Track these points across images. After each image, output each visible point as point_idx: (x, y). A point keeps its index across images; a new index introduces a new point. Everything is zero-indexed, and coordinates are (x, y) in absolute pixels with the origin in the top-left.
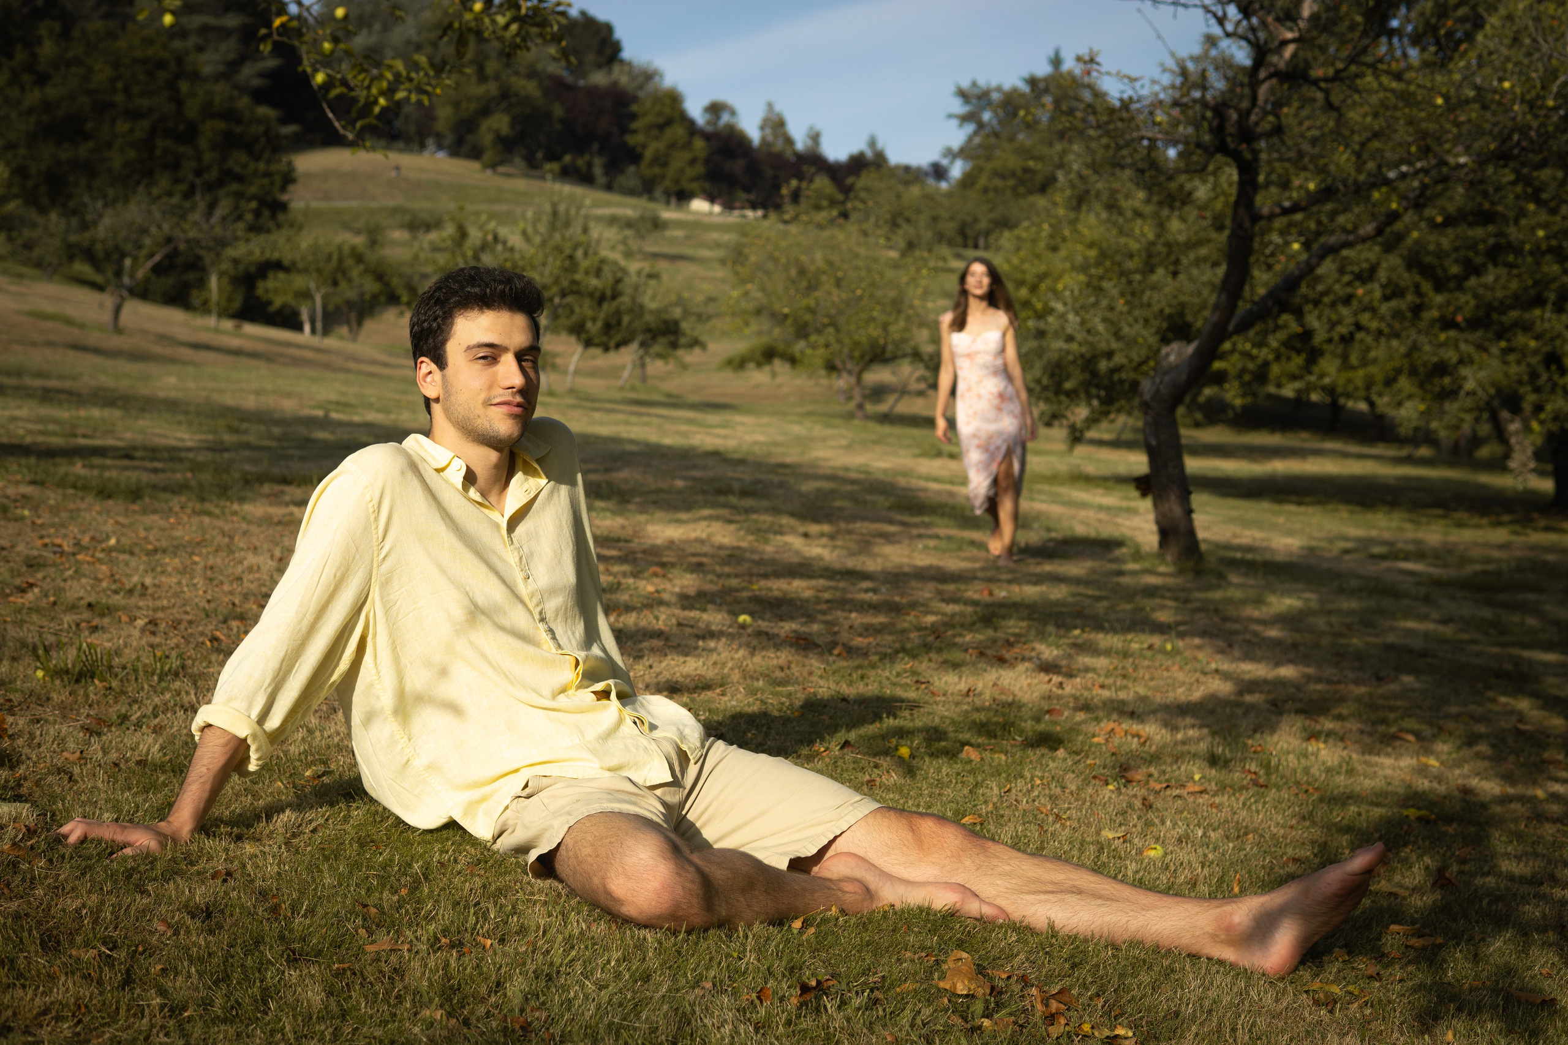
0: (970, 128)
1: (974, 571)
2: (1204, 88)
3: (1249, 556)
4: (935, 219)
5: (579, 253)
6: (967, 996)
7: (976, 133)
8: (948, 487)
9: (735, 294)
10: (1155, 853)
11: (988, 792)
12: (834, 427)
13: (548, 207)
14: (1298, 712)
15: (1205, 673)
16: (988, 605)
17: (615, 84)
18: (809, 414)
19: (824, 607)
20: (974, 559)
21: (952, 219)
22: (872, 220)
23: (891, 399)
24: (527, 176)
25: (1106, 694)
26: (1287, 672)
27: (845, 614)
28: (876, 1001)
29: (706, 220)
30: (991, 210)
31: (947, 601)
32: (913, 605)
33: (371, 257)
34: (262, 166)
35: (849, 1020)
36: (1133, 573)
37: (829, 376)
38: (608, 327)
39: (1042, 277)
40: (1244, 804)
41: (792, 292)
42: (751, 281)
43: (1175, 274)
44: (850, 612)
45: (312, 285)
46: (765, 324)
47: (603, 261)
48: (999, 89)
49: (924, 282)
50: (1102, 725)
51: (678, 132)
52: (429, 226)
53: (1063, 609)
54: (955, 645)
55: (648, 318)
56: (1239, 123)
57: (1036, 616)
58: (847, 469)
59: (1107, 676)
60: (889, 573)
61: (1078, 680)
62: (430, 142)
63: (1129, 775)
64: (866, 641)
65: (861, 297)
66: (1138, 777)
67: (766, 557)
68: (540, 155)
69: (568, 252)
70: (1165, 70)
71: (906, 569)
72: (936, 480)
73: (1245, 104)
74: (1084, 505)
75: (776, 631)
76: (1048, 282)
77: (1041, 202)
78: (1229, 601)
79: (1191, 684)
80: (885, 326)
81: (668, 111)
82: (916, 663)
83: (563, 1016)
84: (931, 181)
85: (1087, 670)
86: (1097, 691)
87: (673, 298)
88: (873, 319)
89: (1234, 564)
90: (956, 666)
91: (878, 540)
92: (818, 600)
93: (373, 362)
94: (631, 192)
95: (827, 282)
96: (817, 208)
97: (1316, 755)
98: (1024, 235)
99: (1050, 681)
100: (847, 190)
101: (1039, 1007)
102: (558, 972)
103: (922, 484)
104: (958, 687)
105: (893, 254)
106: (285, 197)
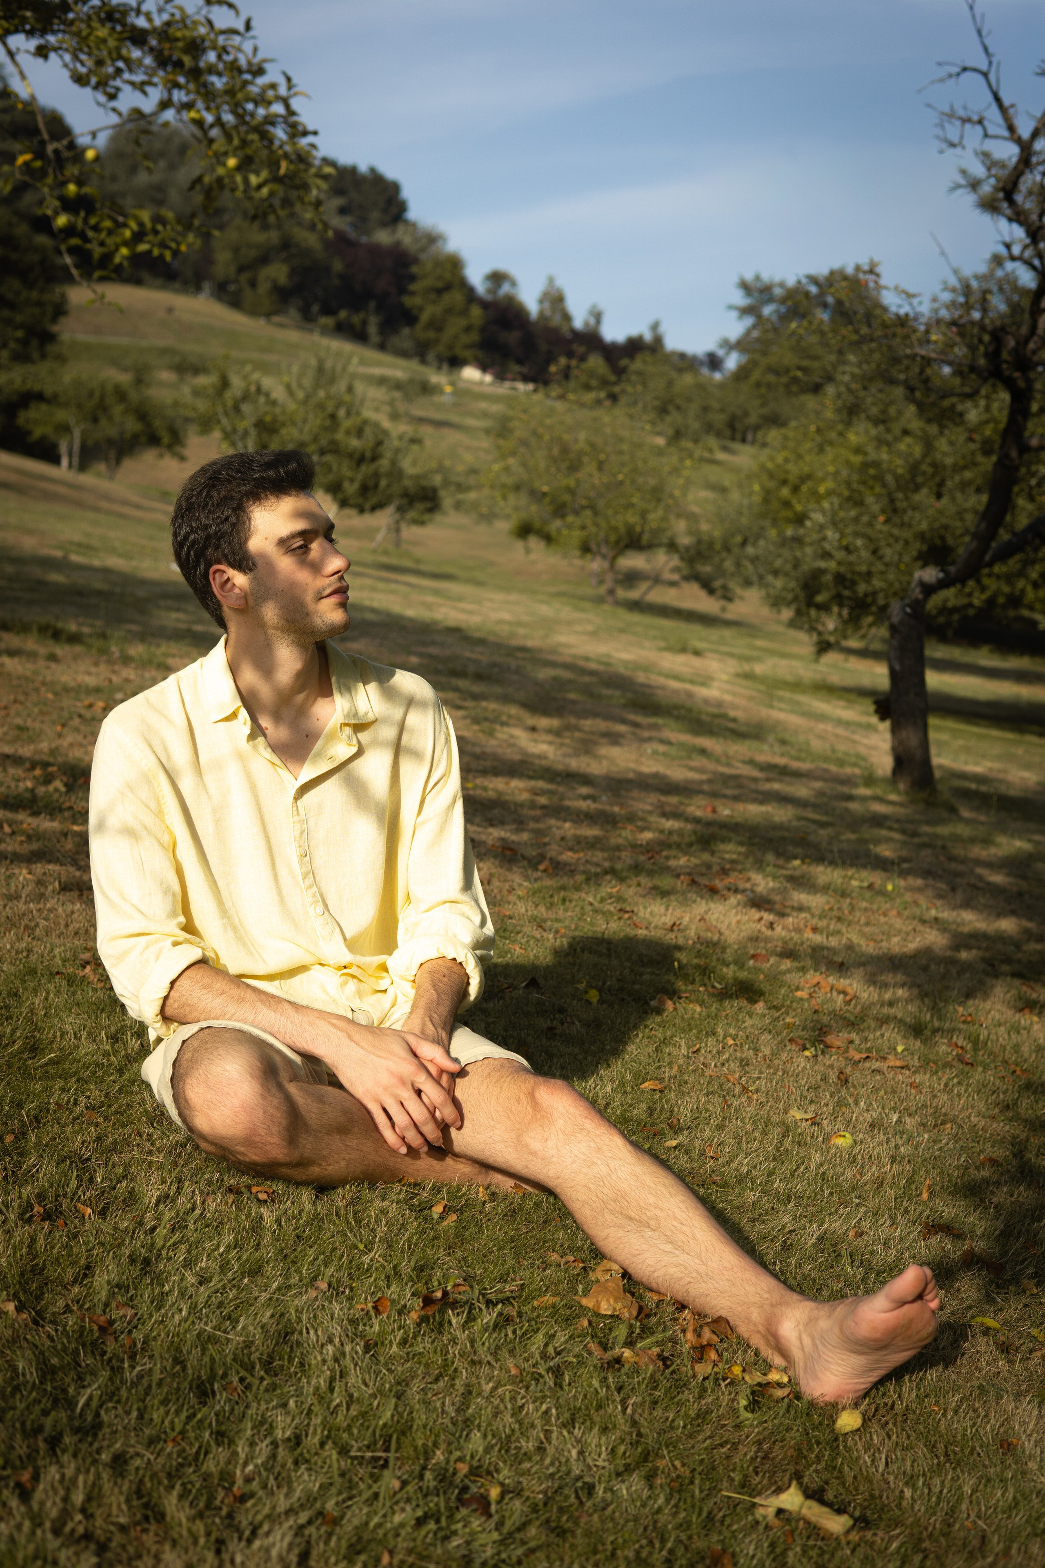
0: (749, 321)
1: (702, 782)
2: (985, 310)
3: (983, 788)
4: (705, 409)
5: (342, 413)
6: (612, 1316)
7: (754, 327)
8: (688, 686)
9: (496, 467)
10: (843, 1141)
11: (675, 1052)
12: (583, 610)
13: (313, 362)
14: (1015, 975)
15: (923, 922)
16: (709, 824)
17: (398, 244)
18: (558, 595)
19: (538, 812)
20: (701, 771)
21: (722, 410)
22: (640, 405)
23: (644, 586)
24: (300, 328)
25: (818, 939)
26: (1007, 925)
27: (559, 823)
28: (508, 1320)
29: (476, 389)
30: (763, 405)
31: (665, 815)
32: (631, 818)
33: (134, 396)
34: (35, 295)
35: (472, 1342)
36: (864, 799)
37: (582, 557)
38: (365, 489)
39: (805, 478)
40: (946, 1085)
41: (553, 470)
42: (513, 454)
43: (939, 496)
44: (565, 821)
45: (72, 421)
46: (523, 500)
47: (365, 422)
48: (782, 285)
49: (686, 473)
50: (808, 976)
51: (456, 297)
52: (197, 370)
53: (786, 834)
54: (668, 869)
55: (407, 482)
56: (1015, 351)
57: (757, 840)
58: (587, 659)
59: (821, 918)
60: (613, 779)
61: (790, 919)
62: (207, 286)
63: (829, 1039)
64: (576, 856)
65: (621, 483)
66: (838, 1043)
67: (488, 750)
68: (315, 308)
69: (330, 410)
70: (945, 289)
71: (631, 775)
72: (677, 677)
73: (1024, 330)
74: (822, 718)
75: (483, 837)
76: (809, 484)
77: (810, 401)
78: (957, 839)
79: (908, 934)
80: (643, 514)
81: (448, 275)
82: (624, 887)
83: (151, 1316)
84: (705, 371)
85: (801, 909)
86: (809, 935)
87: (434, 465)
88: (632, 505)
89: (966, 795)
90: (664, 894)
91: (604, 741)
92: (533, 805)
93: (125, 503)
94: (403, 354)
95: (589, 467)
96: (587, 387)
97: (1028, 1029)
98: (791, 434)
99: (761, 919)
100: (620, 372)
101: (690, 1335)
102: (159, 1256)
103: (662, 681)
104: (663, 919)
105: (660, 441)
106: (55, 329)
